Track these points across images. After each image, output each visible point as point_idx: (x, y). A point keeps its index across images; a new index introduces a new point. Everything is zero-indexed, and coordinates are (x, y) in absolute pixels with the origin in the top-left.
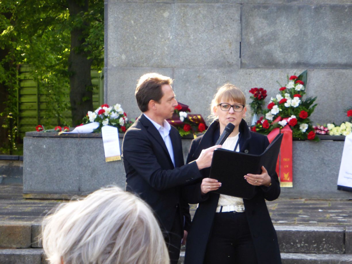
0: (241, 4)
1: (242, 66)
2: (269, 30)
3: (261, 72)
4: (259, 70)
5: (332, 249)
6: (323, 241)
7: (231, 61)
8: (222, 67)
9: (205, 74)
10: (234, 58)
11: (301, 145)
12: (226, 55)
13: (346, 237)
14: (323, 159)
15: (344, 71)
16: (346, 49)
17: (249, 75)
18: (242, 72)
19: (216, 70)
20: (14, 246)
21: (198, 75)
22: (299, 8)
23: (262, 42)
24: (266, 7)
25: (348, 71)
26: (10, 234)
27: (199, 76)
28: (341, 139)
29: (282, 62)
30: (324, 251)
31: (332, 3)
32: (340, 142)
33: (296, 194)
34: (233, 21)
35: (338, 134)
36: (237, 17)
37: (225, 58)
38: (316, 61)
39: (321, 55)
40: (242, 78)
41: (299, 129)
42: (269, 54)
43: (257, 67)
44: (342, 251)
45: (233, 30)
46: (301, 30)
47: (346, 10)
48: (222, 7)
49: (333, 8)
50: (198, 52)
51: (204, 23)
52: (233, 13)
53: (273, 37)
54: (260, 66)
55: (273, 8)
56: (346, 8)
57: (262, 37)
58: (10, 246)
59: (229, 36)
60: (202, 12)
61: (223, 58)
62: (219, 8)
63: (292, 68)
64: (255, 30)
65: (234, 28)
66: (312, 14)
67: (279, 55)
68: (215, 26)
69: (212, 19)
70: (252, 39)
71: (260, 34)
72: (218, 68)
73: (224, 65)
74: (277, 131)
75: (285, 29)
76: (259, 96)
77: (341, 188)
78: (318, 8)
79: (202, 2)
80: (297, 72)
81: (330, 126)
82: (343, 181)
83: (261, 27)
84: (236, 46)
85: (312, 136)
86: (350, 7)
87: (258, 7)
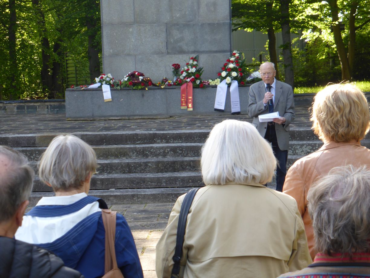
0: (166, 24)
1: (168, 53)
2: (180, 36)
3: (177, 56)
4: (176, 55)
9: (151, 58)
10: (164, 50)
11: (197, 90)
12: (160, 48)
14: (207, 96)
15: (215, 54)
16: (216, 44)
17: (172, 58)
18: (168, 56)
19: (156, 56)
22: (194, 25)
23: (177, 41)
24: (178, 25)
25: (217, 54)
27: (148, 59)
28: (215, 87)
29: (187, 51)
31: (209, 22)
32: (215, 88)
34: (163, 32)
35: (214, 84)
36: (165, 30)
38: (203, 50)
39: (205, 47)
40: (168, 59)
41: (196, 83)
42: (180, 47)
43: (175, 54)
45: (163, 37)
46: (195, 35)
47: (216, 25)
48: (157, 25)
49: (209, 24)
50: (147, 47)
51: (149, 33)
52: (163, 28)
53: (182, 39)
55: (181, 25)
56: (215, 24)
59: (161, 39)
60: (148, 28)
61: (159, 50)
63: (191, 54)
64: (173, 36)
65: (164, 35)
66: (200, 27)
67: (185, 48)
68: (154, 35)
69: (153, 31)
70: (172, 40)
71: (176, 38)
73: (159, 53)
74: (186, 84)
75: (188, 35)
76: (177, 67)
77: (216, 110)
78: (202, 25)
79: (148, 23)
80: (194, 56)
81: (210, 81)
82: (217, 106)
83: (176, 34)
84: (164, 44)
85: (202, 86)
86: (217, 24)
87: (174, 25)
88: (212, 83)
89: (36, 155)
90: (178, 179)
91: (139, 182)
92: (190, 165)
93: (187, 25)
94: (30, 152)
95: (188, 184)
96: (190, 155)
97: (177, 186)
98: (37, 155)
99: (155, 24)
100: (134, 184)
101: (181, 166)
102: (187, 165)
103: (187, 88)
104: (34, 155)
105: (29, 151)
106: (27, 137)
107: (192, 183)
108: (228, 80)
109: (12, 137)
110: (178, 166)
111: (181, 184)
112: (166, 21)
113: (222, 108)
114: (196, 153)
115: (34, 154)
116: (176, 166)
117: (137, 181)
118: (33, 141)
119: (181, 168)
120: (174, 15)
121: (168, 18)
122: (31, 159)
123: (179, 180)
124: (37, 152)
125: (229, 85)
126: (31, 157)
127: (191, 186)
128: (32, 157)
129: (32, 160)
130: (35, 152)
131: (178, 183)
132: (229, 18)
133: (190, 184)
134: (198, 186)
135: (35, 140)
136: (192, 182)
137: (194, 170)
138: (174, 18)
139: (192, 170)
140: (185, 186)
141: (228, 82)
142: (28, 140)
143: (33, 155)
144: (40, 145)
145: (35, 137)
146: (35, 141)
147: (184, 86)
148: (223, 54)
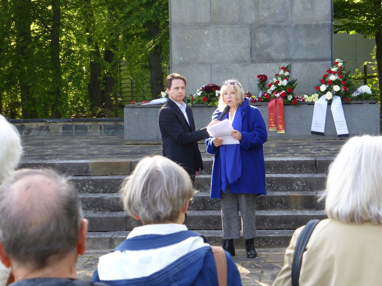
0: (251, 25)
1: (253, 61)
2: (268, 40)
3: (264, 65)
4: (262, 64)
5: (308, 171)
6: (303, 166)
7: (246, 59)
8: (240, 62)
9: (230, 67)
10: (247, 57)
11: (289, 108)
12: (243, 55)
13: (317, 163)
14: (302, 116)
15: (313, 63)
16: (314, 50)
17: (256, 67)
18: (252, 65)
19: (237, 65)
20: (121, 174)
21: (226, 68)
22: (285, 26)
23: (264, 47)
24: (265, 27)
25: (315, 63)
26: (118, 167)
27: (227, 69)
28: (312, 104)
29: (276, 59)
30: (304, 172)
31: (305, 23)
32: (311, 106)
33: (286, 137)
34: (246, 35)
35: (310, 101)
36: (248, 32)
37: (242, 57)
38: (296, 58)
39: (299, 54)
40: (253, 69)
41: (287, 99)
42: (268, 54)
43: (261, 62)
44: (315, 171)
45: (246, 41)
46: (287, 39)
47: (313, 27)
48: (239, 27)
49: (305, 26)
50: (226, 54)
51: (228, 36)
52: (246, 31)
53: (270, 44)
54: (263, 61)
55: (270, 27)
56: (313, 26)
57: (264, 44)
58: (118, 173)
59: (244, 44)
60: (227, 30)
61: (240, 57)
62: (237, 27)
63: (282, 62)
64: (259, 40)
65: (247, 39)
66: (293, 30)
67: (274, 55)
68: (236, 38)
69: (234, 34)
70: (258, 45)
71: (262, 42)
72: (238, 64)
73: (241, 62)
74: (274, 100)
75: (278, 39)
76: (263, 79)
77: (313, 133)
78: (296, 26)
79: (228, 24)
80: (285, 65)
81: (306, 96)
82: (314, 128)
83: (263, 38)
84: (248, 50)
85: (295, 103)
86: (315, 25)
87: (261, 26)
88: (308, 99)
89: (89, 186)
90: (266, 219)
91: (217, 222)
92: (282, 202)
93: (277, 27)
94: (82, 183)
95: (279, 226)
96: (281, 189)
97: (265, 228)
98: (91, 186)
99: (236, 26)
100: (210, 223)
102: (277, 202)
103: (276, 105)
104: (87, 186)
105: (81, 181)
106: (78, 163)
107: (284, 225)
108: (329, 95)
109: (59, 164)
110: (266, 203)
111: (270, 225)
112: (250, 22)
113: (322, 130)
114: (289, 186)
115: (87, 185)
116: (264, 202)
117: (214, 220)
118: (85, 169)
119: (270, 205)
120: (260, 14)
121: (254, 18)
122: (83, 190)
123: (268, 220)
124: (91, 183)
125: (330, 102)
126: (83, 188)
127: (283, 228)
128: (84, 189)
129: (85, 192)
130: (89, 182)
131: (266, 224)
132: (330, 18)
133: (282, 225)
134: (291, 228)
135: (88, 168)
136: (285, 223)
137: (287, 209)
138: (261, 18)
139: (284, 208)
140: (274, 228)
141: (329, 98)
142: (79, 167)
143: (85, 186)
144: (94, 174)
145: (89, 163)
146: (88, 169)
147: (272, 103)
148: (321, 63)
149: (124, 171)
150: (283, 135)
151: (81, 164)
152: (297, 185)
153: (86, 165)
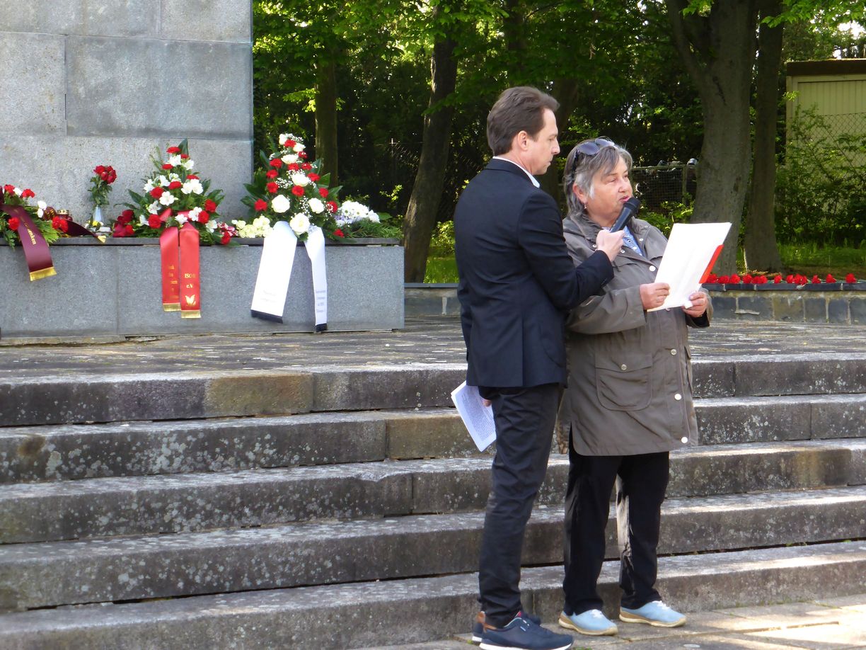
0: (66, 35)
1: (70, 132)
2: (106, 77)
3: (97, 141)
4: (93, 138)
5: (719, 391)
6: (709, 378)
7: (53, 124)
8: (41, 132)
9: (15, 143)
10: (57, 120)
11: (211, 252)
12: (46, 113)
13: (737, 371)
14: (238, 274)
15: (209, 142)
16: (212, 110)
17: (80, 147)
18: (69, 141)
19: (32, 138)
20: (289, 411)
21: (5, 144)
22: (147, 45)
23: (96, 94)
24: (101, 42)
25: (215, 142)
26: (281, 391)
27: (6, 147)
28: (258, 243)
29: (125, 127)
30: (709, 394)
31: (192, 40)
32: (259, 248)
33: (204, 329)
34: (55, 60)
35: (252, 236)
36: (60, 55)
37: (43, 119)
38: (172, 127)
39: (178, 118)
40: (70, 151)
41: (205, 229)
42: (106, 114)
43: (89, 135)
44: (731, 392)
45: (54, 76)
46: (149, 78)
47: (211, 51)
48: (37, 38)
49: (193, 46)
50: (4, 109)
51: (12, 62)
52: (55, 49)
53: (110, 89)
54: (94, 133)
55: (111, 43)
56: (210, 48)
57: (95, 88)
58: (281, 410)
59: (49, 84)
60: (8, 44)
61: (41, 119)
62: (33, 39)
63: (138, 136)
64: (86, 76)
65: (57, 71)
66: (165, 54)
67: (119, 117)
68: (29, 68)
69: (24, 56)
70: (81, 90)
71: (93, 83)
72: (34, 135)
73: (44, 130)
74: (174, 233)
75: (128, 75)
76: (106, 176)
77: (256, 314)
78: (173, 47)
79: (9, 29)
81: (241, 224)
83: (94, 71)
84: (58, 100)
85: (225, 241)
86: (216, 46)
87: (89, 41)
88: (247, 230)
89: (263, 447)
92: (778, 471)
93: (128, 45)
94: (244, 437)
95: (834, 531)
96: (718, 439)
97: (806, 540)
98: (268, 446)
99: (31, 34)
101: (755, 472)
102: (769, 471)
103: (179, 245)
104: (258, 447)
105: (242, 431)
106: (176, 382)
107: (844, 528)
108: (301, 222)
109: (122, 384)
110: (747, 475)
111: (816, 532)
112: (64, 27)
113: (277, 310)
114: (736, 430)
115: (257, 444)
116: (742, 472)
118: (192, 399)
119: (754, 481)
120: (89, 8)
121: (73, 17)
122: (247, 460)
123: (812, 517)
124: (268, 437)
125: (302, 240)
126: (247, 454)
127: (842, 537)
128: (251, 455)
129: (251, 464)
130: (263, 435)
131: (807, 529)
132: (248, 31)
133: (840, 530)
134: (858, 536)
135: (201, 395)
136: (847, 524)
138: (91, 18)
139: (784, 486)
140: (824, 539)
141: (300, 231)
142: (177, 394)
143: (254, 446)
144: (218, 414)
145: (203, 382)
146: (202, 399)
147: (168, 239)
148: (229, 144)
149: (297, 402)
150: (197, 323)
151: (183, 383)
152: (752, 425)
153: (197, 386)
